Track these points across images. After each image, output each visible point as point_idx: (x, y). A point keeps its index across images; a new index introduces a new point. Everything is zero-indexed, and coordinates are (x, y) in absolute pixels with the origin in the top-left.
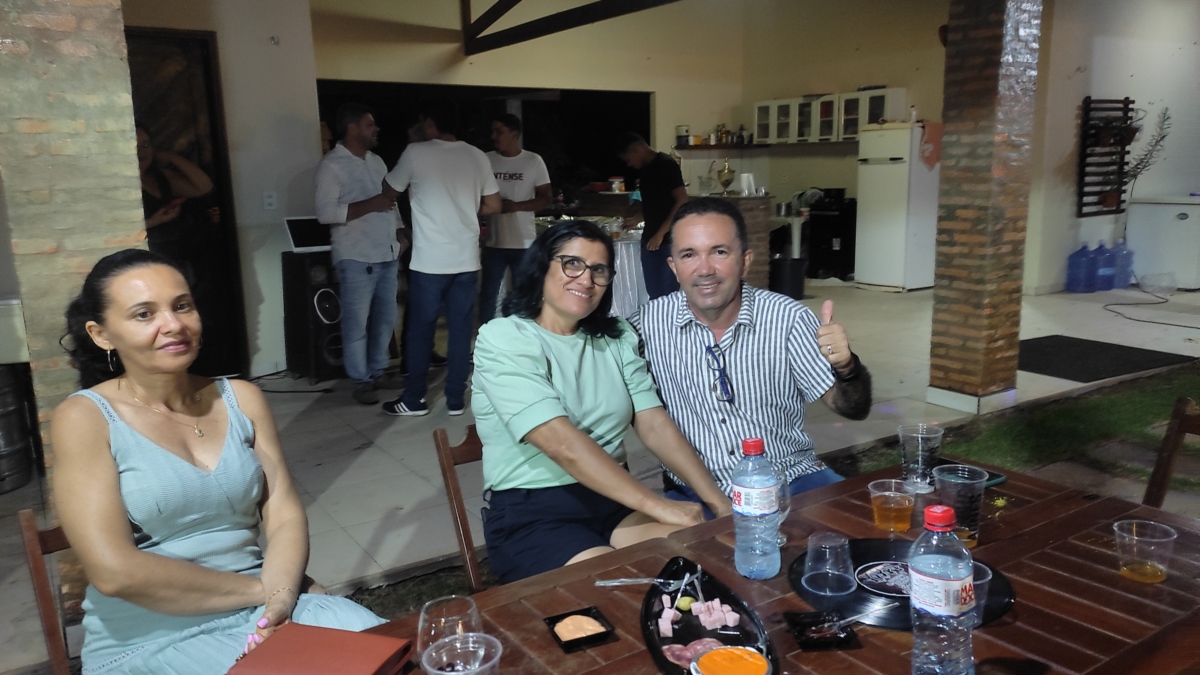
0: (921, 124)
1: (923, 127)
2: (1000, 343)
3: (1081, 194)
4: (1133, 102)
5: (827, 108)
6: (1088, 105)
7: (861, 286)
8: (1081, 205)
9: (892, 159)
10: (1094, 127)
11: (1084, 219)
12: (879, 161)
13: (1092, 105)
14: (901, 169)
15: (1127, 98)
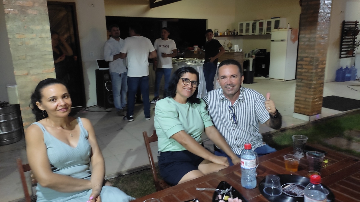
0: (291, 29)
1: (292, 30)
2: (317, 99)
3: (341, 51)
4: (358, 22)
5: (261, 24)
6: (344, 23)
7: (271, 79)
8: (341, 54)
9: (281, 40)
10: (345, 30)
11: (341, 59)
12: (278, 41)
13: (345, 23)
14: (284, 43)
15: (356, 21)
